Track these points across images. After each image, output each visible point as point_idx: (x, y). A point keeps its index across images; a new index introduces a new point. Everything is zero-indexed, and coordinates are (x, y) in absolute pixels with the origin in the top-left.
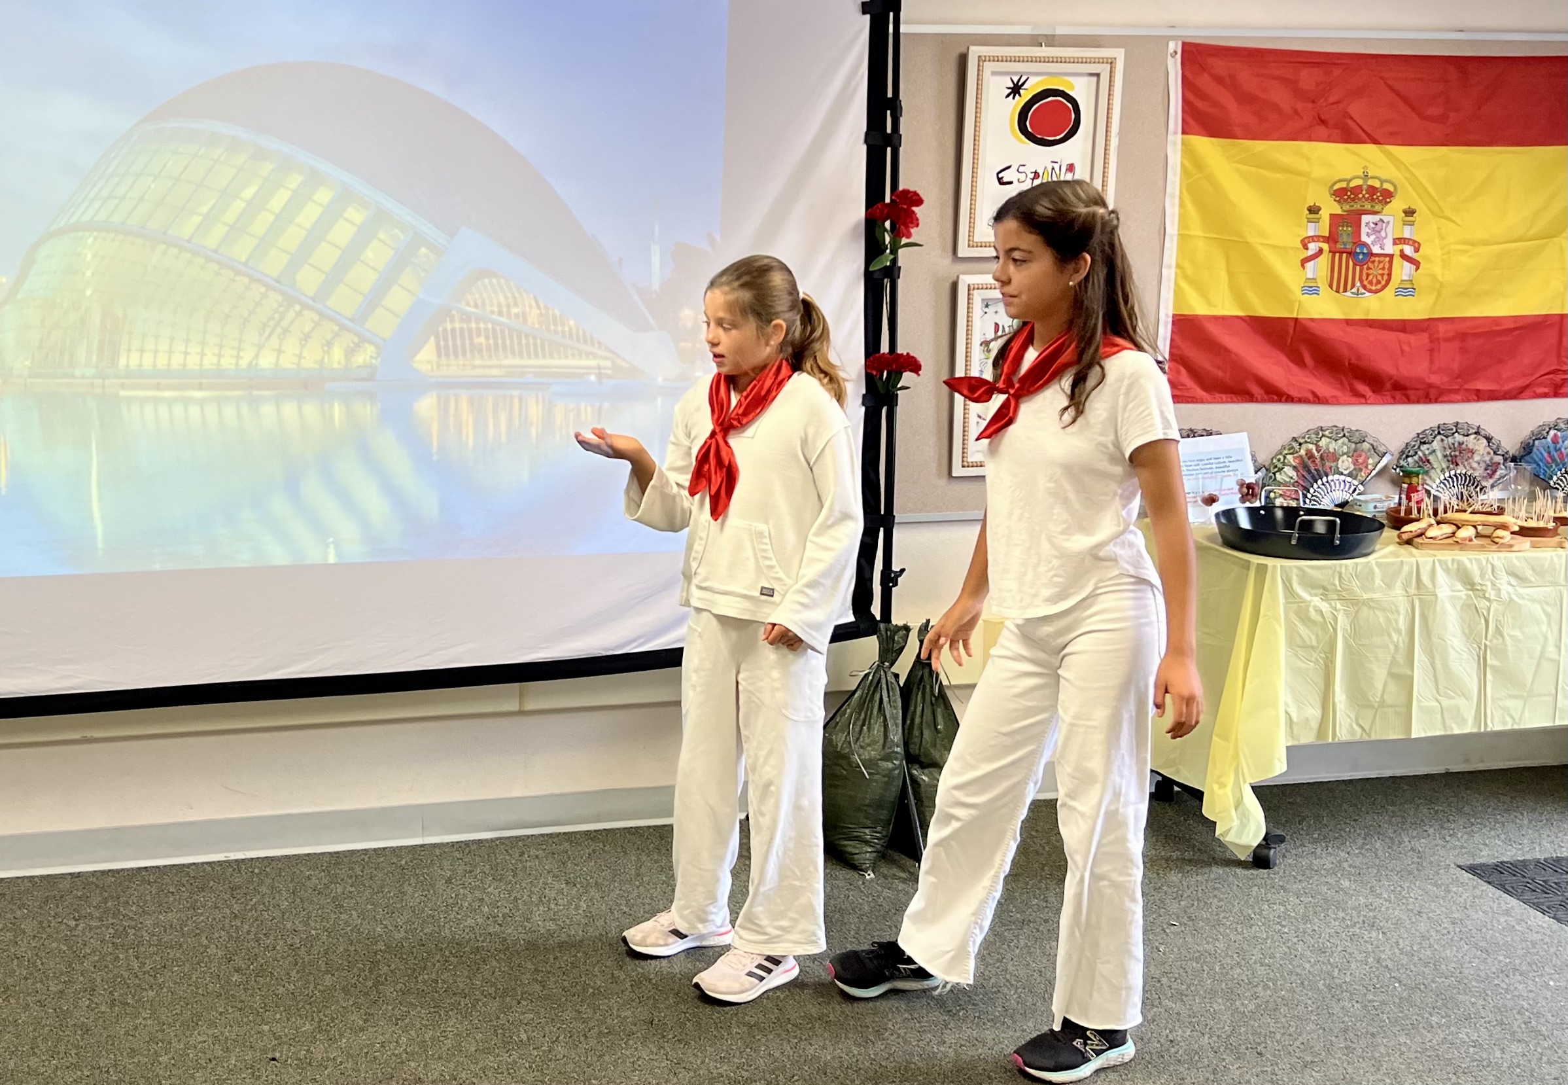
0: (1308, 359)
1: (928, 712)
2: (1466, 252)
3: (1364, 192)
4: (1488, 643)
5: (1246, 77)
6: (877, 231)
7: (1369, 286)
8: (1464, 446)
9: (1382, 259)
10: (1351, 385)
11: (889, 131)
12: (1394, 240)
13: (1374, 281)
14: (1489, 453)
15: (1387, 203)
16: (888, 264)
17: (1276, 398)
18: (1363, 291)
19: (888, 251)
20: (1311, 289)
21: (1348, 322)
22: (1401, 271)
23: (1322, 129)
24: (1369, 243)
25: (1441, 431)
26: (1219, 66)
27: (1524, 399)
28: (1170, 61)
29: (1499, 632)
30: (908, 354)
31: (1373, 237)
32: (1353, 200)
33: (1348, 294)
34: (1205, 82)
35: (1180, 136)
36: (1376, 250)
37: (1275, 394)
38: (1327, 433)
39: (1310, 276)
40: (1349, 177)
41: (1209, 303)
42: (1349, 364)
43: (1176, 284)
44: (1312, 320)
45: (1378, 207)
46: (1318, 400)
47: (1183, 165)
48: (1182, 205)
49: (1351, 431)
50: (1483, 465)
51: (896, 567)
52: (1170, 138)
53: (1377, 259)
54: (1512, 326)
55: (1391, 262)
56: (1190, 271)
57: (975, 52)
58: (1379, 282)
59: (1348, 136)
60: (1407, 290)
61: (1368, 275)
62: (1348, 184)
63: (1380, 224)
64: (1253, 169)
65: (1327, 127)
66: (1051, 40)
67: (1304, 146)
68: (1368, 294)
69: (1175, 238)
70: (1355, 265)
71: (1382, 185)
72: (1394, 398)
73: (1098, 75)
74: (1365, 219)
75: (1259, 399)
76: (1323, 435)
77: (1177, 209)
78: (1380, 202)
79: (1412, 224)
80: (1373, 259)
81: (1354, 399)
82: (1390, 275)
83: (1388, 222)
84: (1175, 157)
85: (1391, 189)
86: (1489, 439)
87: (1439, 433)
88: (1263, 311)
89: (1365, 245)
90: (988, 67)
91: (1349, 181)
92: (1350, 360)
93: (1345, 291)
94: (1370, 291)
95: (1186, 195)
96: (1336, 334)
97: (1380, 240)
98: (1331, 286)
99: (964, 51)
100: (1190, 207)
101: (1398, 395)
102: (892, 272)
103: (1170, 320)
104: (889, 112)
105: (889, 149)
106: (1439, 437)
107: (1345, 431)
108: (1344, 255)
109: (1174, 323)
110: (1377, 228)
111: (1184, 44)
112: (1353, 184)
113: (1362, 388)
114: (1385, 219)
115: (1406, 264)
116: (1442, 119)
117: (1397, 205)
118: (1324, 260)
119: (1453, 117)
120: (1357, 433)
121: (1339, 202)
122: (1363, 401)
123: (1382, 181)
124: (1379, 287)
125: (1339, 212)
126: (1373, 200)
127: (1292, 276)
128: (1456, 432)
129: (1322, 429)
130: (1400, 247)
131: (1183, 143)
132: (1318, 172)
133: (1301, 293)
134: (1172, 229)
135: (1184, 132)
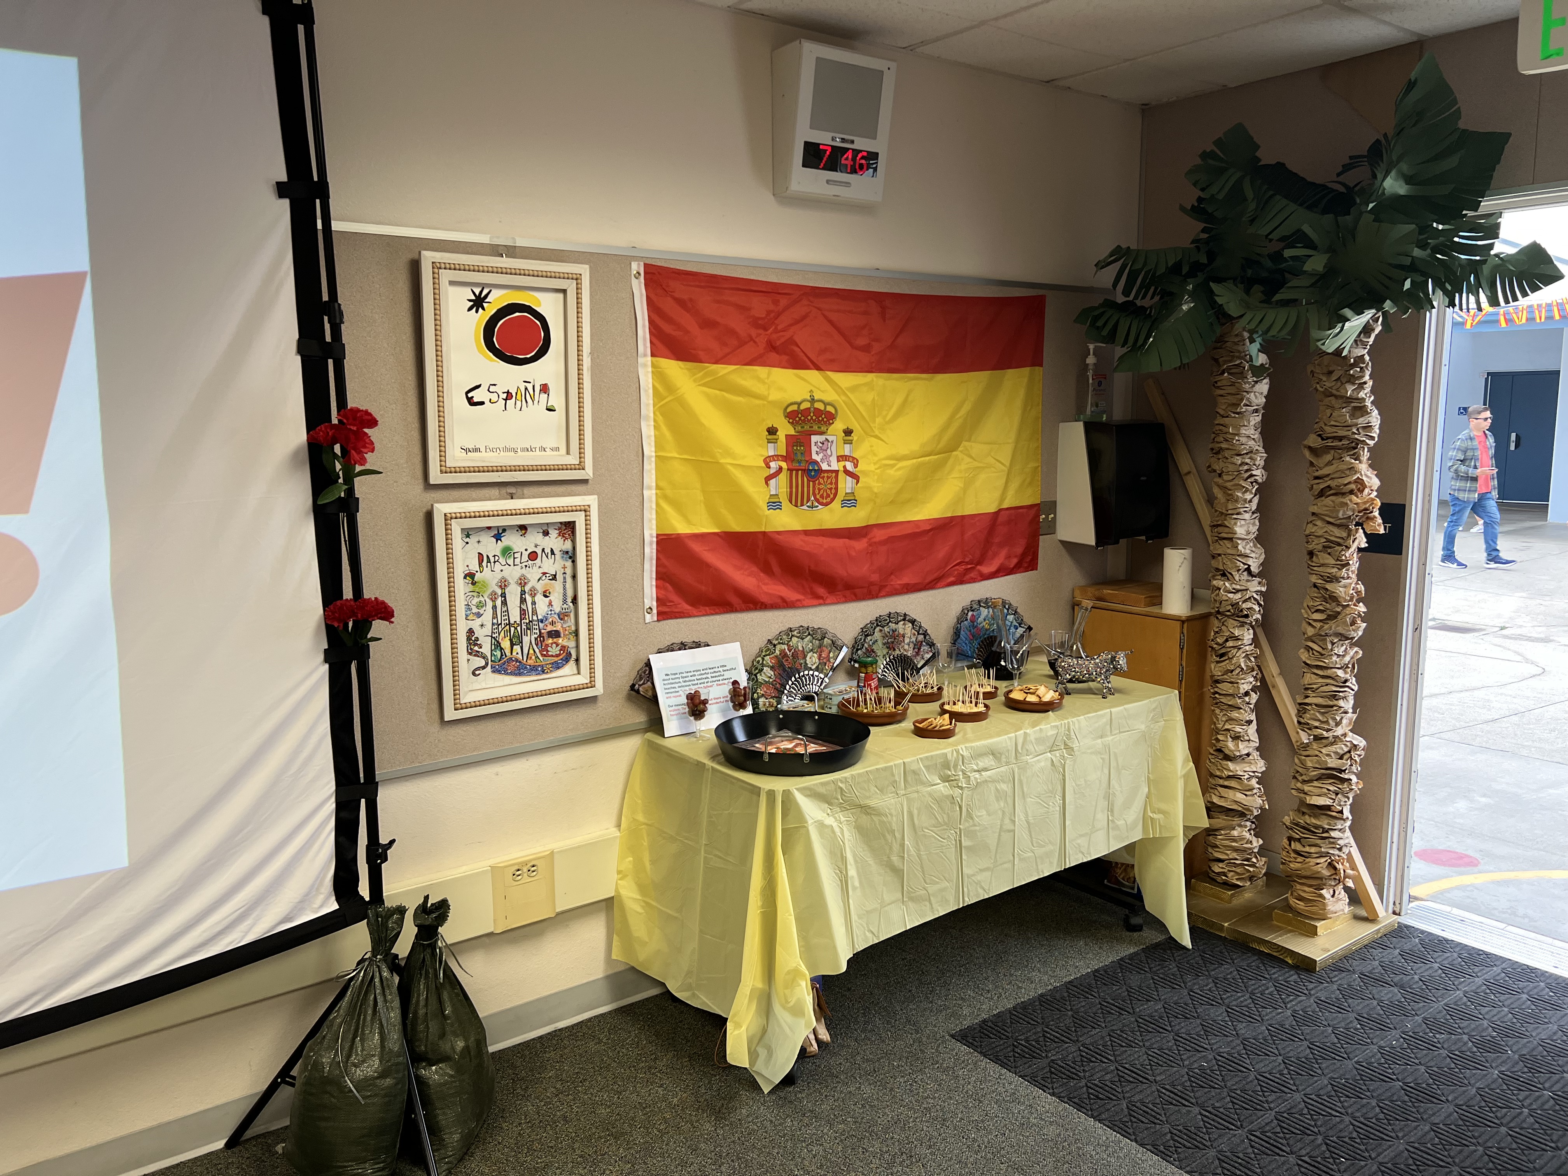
0: (776, 569)
1: (433, 1001)
2: (893, 466)
3: (812, 414)
4: (961, 826)
5: (705, 301)
6: (324, 457)
7: (821, 500)
8: (896, 633)
9: (830, 475)
10: (811, 588)
11: (328, 339)
12: (838, 457)
13: (825, 495)
14: (914, 634)
15: (830, 424)
16: (343, 495)
17: (751, 606)
18: (817, 504)
19: (341, 481)
20: (774, 504)
21: (806, 533)
22: (846, 484)
23: (773, 356)
24: (819, 460)
25: (879, 622)
26: (680, 290)
27: (939, 588)
28: (635, 282)
29: (970, 816)
30: (376, 598)
31: (821, 455)
32: (804, 421)
33: (805, 507)
34: (668, 305)
35: (649, 358)
36: (825, 467)
37: (751, 603)
38: (795, 633)
39: (773, 492)
40: (799, 400)
41: (689, 522)
42: (809, 569)
43: (657, 504)
44: (778, 533)
45: (823, 428)
46: (785, 604)
47: (654, 386)
48: (656, 428)
49: (814, 629)
50: (912, 645)
51: (383, 840)
52: (641, 360)
53: (826, 475)
54: (928, 527)
55: (837, 477)
56: (669, 492)
57: (428, 257)
58: (828, 496)
59: (797, 363)
60: (850, 501)
61: (819, 490)
62: (799, 407)
63: (826, 443)
64: (717, 392)
65: (777, 353)
66: (512, 251)
67: (761, 371)
68: (820, 507)
69: (653, 459)
70: (808, 481)
71: (825, 408)
72: (845, 597)
73: (564, 291)
74: (814, 438)
75: (738, 608)
76: (792, 636)
77: (652, 432)
78: (825, 423)
79: (850, 442)
80: (823, 475)
81: (815, 602)
82: (836, 489)
83: (832, 442)
84: (646, 378)
85: (833, 411)
86: (913, 622)
87: (878, 625)
88: (736, 526)
89: (816, 462)
90: (446, 276)
91: (799, 404)
92: (809, 567)
93: (802, 505)
94: (822, 504)
95: (660, 418)
96: (798, 543)
97: (826, 458)
98: (791, 502)
99: (416, 257)
100: (664, 429)
101: (848, 593)
102: (350, 504)
103: (655, 539)
104: (326, 318)
105: (330, 362)
106: (878, 629)
107: (810, 629)
108: (800, 472)
109: (658, 543)
110: (824, 447)
111: (646, 266)
112: (803, 407)
113: (821, 591)
114: (830, 438)
115: (849, 479)
116: (866, 349)
117: (838, 426)
118: (783, 477)
119: (877, 347)
120: (819, 631)
121: (792, 423)
122: (821, 601)
123: (826, 404)
124: (829, 500)
125: (792, 432)
126: (819, 422)
127: (759, 494)
128: (890, 621)
129: (791, 630)
130: (842, 464)
131: (653, 365)
132: (774, 396)
133: (766, 508)
134: (649, 450)
135: (653, 355)
